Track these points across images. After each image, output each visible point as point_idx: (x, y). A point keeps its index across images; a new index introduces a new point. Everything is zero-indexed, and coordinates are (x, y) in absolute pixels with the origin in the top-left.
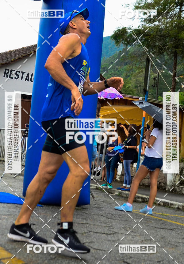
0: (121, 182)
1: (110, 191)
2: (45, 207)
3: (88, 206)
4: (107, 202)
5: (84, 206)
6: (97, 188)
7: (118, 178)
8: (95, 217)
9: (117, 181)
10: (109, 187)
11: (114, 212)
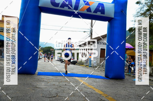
0: (133, 72)
1: (129, 75)
2: (111, 80)
3: (124, 79)
4: (129, 78)
5: (123, 79)
6: (126, 74)
7: (132, 71)
8: (127, 83)
9: (132, 72)
10: (130, 74)
11: (132, 81)
